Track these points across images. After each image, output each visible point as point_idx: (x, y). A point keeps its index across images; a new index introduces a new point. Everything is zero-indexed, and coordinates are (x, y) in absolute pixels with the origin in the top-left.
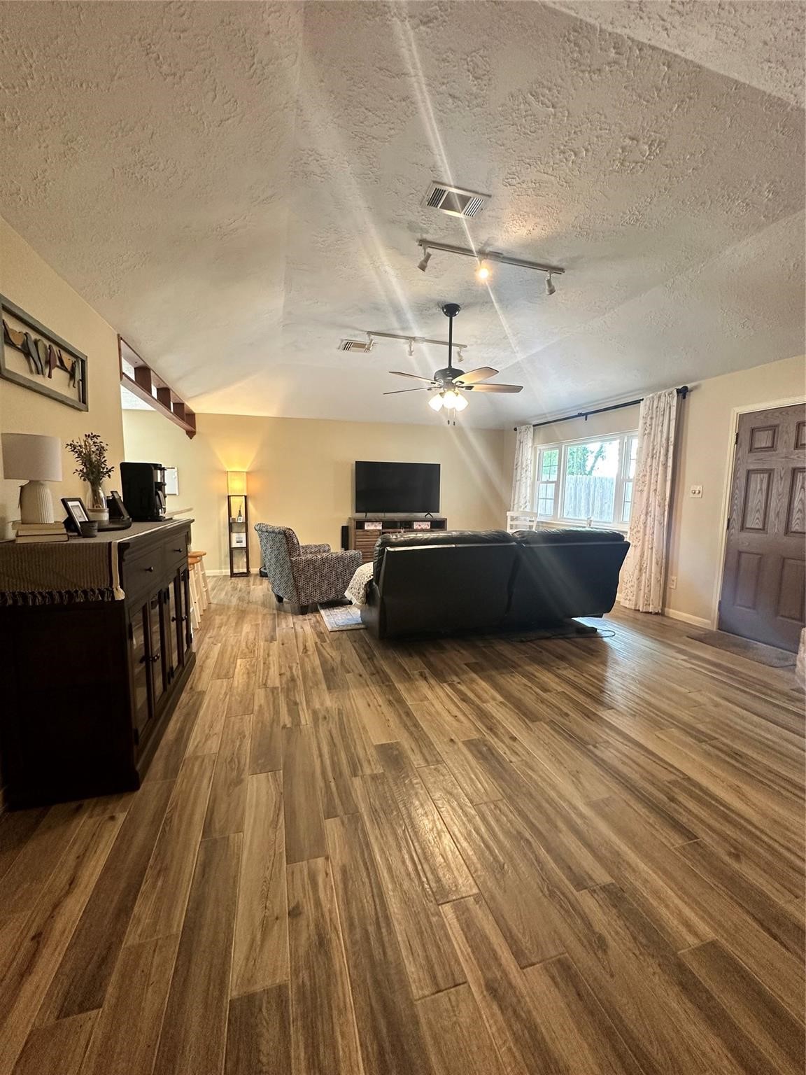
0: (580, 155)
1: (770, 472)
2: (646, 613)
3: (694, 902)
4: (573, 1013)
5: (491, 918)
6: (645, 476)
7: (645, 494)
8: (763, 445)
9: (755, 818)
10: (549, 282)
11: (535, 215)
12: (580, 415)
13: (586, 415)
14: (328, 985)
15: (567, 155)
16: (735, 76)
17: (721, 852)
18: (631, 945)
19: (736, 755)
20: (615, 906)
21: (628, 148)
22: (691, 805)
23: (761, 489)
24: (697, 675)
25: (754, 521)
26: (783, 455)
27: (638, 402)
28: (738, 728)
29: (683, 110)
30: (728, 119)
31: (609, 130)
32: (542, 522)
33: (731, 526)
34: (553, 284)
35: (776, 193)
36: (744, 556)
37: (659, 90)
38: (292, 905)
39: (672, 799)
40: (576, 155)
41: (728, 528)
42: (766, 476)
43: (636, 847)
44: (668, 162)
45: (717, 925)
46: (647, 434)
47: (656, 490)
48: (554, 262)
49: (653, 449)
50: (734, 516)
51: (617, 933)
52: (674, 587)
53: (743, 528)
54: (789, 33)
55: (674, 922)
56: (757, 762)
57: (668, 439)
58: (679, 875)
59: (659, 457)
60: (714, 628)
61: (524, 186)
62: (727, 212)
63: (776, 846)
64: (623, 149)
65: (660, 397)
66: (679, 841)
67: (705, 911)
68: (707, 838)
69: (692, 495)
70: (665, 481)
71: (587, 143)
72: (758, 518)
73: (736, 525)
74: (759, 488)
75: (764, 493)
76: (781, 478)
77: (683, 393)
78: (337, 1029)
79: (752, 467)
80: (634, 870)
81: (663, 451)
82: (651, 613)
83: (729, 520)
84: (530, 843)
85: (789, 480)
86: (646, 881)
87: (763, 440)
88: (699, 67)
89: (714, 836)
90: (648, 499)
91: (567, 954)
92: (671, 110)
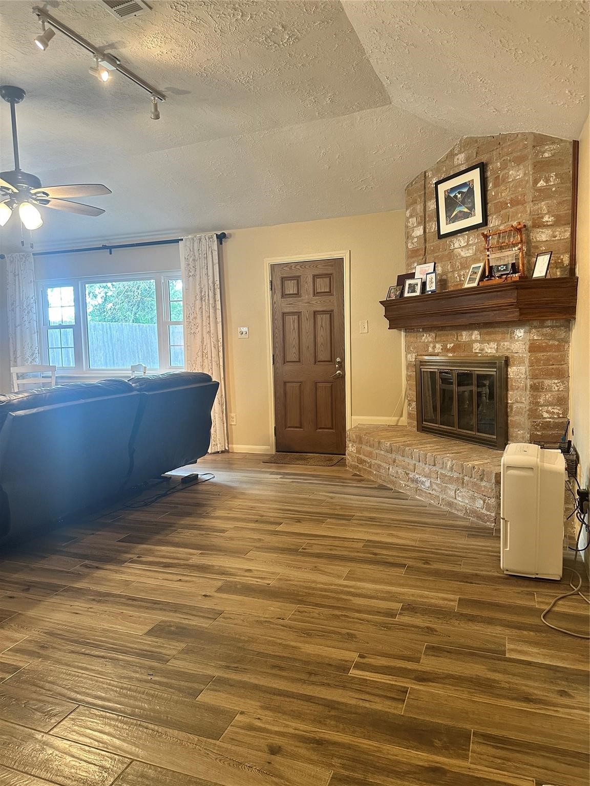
0: (244, 18)
1: (298, 314)
2: (214, 453)
3: (438, 590)
4: (455, 659)
5: (379, 657)
6: (195, 318)
7: (199, 336)
8: (291, 292)
9: (413, 543)
10: (156, 105)
11: (177, 41)
12: (104, 247)
13: (110, 248)
14: (355, 750)
15: (236, 13)
16: (354, 25)
17: (420, 565)
18: (440, 621)
19: (372, 519)
20: (416, 613)
21: (276, 31)
22: (385, 552)
23: (294, 329)
24: (299, 484)
25: (292, 355)
26: (306, 301)
27: (177, 241)
28: (354, 505)
29: (320, 26)
30: (337, 46)
31: (274, 13)
32: (62, 377)
33: (275, 362)
34: (158, 110)
35: (332, 101)
36: (288, 385)
37: (317, 7)
38: (266, 749)
39: (375, 554)
40: (242, 16)
41: (273, 364)
42: (296, 317)
43: (391, 584)
44: (292, 53)
45: (454, 592)
46: (190, 276)
47: (209, 332)
48: (161, 88)
49: (201, 292)
50: (277, 352)
51: (431, 621)
52: (234, 423)
53: (285, 362)
54: (396, 26)
55: (441, 602)
56: (384, 519)
57: (214, 283)
58: (419, 584)
59: (209, 300)
60: (274, 452)
61: (187, 16)
62: (302, 102)
63: (433, 550)
64: (274, 29)
65: (200, 239)
66: (403, 571)
67: (444, 590)
68: (410, 563)
69: (240, 335)
70: (216, 323)
71: (255, 13)
72: (294, 353)
73: (280, 360)
74: (292, 327)
75: (297, 331)
76: (307, 319)
77: (221, 238)
78: (390, 757)
79: (286, 310)
80: (403, 594)
81: (211, 294)
82: (218, 452)
83: (273, 355)
84: (345, 615)
85: (312, 320)
86: (413, 595)
87: (291, 288)
88: (343, 10)
89: (411, 560)
90: (202, 342)
91: (426, 644)
92: (314, 23)
